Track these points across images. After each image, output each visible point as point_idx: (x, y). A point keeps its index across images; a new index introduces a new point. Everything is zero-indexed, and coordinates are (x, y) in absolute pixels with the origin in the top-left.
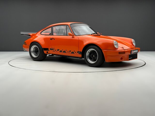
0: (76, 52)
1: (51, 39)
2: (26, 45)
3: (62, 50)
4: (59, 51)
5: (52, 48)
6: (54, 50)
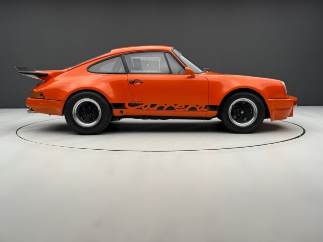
0: (201, 108)
1: (133, 82)
2: (44, 99)
3: (164, 106)
4: (157, 107)
5: (134, 103)
6: (139, 107)
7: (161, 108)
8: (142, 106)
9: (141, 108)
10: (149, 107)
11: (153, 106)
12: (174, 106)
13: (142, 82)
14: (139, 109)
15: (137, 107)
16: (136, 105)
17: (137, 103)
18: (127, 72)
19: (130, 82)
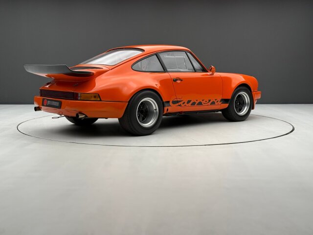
0: (218, 101)
1: (175, 80)
2: (101, 100)
3: (196, 101)
4: (191, 103)
5: (176, 100)
6: (179, 104)
7: (193, 104)
8: (181, 103)
9: (180, 105)
10: (186, 103)
11: (189, 102)
12: (202, 101)
13: (182, 80)
14: (179, 105)
15: (177, 104)
16: (178, 102)
17: (178, 100)
18: (165, 70)
19: (174, 80)
